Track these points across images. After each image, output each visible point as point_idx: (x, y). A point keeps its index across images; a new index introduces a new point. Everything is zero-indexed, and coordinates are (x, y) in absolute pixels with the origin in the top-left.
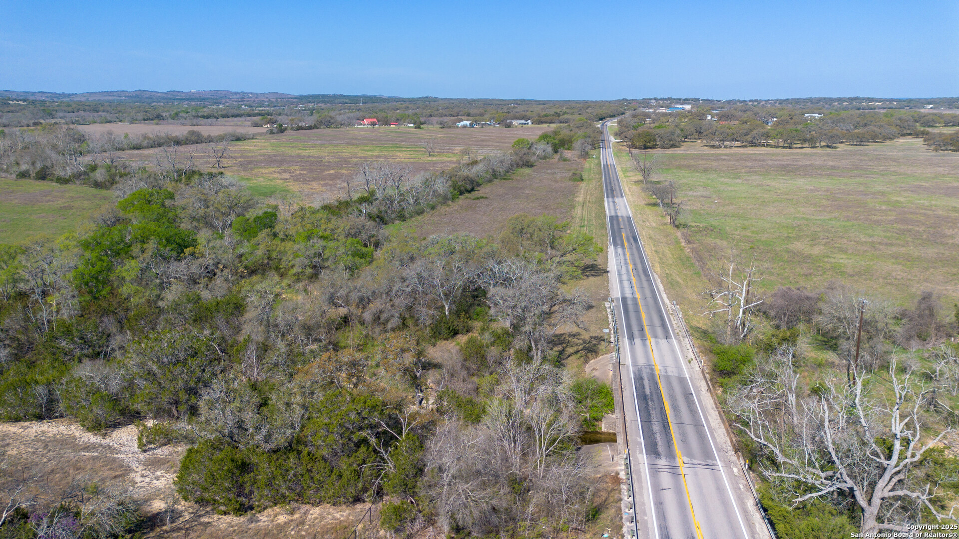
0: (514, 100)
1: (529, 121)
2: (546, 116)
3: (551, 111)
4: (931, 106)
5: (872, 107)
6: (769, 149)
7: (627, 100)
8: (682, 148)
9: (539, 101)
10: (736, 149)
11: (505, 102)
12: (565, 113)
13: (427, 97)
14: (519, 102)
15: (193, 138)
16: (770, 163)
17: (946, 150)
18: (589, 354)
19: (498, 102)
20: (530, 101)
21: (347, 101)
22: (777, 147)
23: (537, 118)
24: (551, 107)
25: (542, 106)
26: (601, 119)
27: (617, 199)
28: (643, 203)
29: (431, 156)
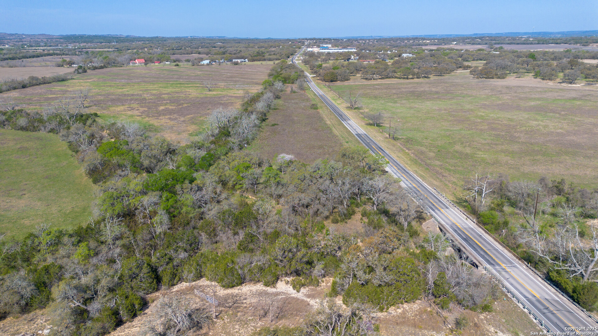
1: (246, 60)
2: (256, 56)
4: (455, 43)
5: (426, 44)
6: (396, 79)
8: (351, 81)
10: (379, 80)
12: (262, 53)
13: (157, 37)
14: (223, 41)
15: (34, 82)
16: (404, 90)
17: (483, 78)
18: (420, 220)
19: (209, 41)
22: (400, 78)
23: (251, 57)
26: (288, 57)
27: (349, 122)
28: (363, 124)
29: (210, 90)
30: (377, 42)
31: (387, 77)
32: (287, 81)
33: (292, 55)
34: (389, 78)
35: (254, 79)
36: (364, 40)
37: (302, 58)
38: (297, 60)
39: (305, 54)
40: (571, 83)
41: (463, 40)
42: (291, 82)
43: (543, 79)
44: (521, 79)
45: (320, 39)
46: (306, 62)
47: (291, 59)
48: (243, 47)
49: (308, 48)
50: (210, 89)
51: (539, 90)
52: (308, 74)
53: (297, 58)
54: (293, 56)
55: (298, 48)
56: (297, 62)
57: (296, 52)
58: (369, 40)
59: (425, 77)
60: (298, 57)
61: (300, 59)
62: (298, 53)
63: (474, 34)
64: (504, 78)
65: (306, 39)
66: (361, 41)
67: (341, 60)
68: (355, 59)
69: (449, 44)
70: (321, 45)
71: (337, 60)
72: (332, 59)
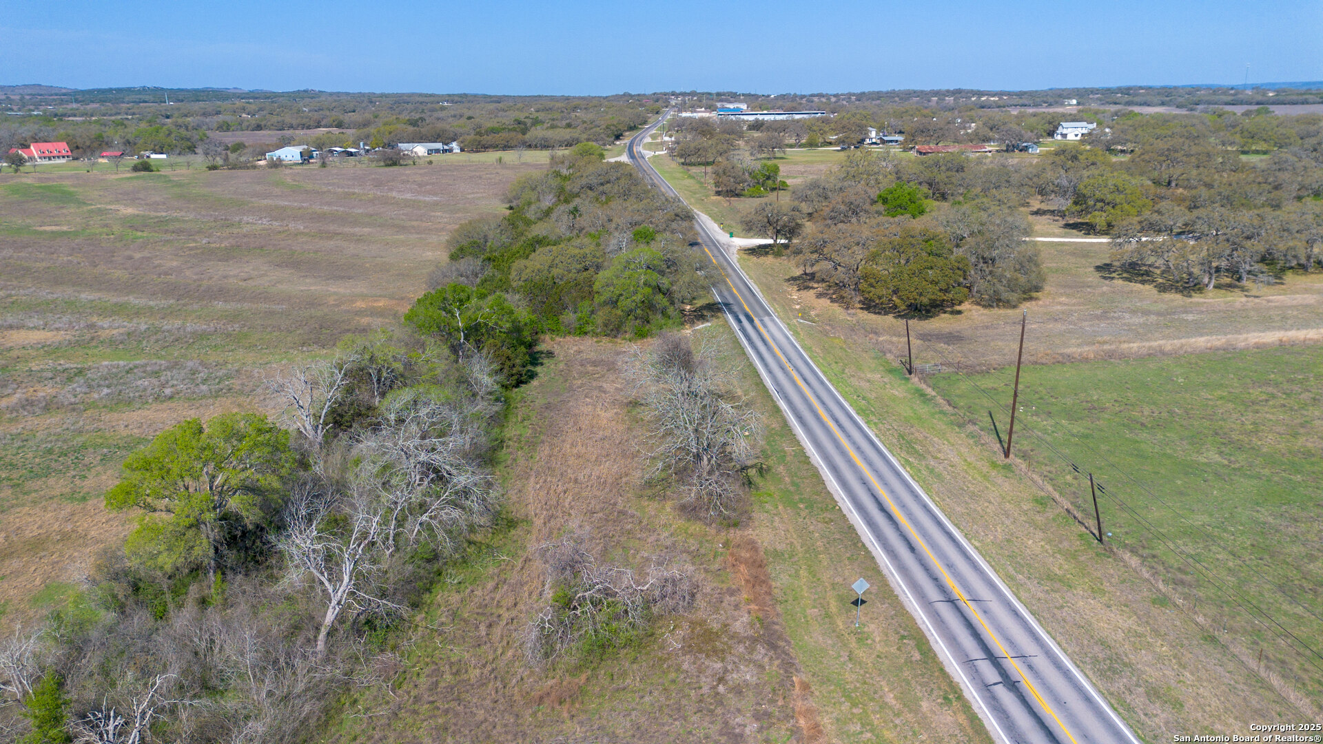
0: (449, 95)
1: (454, 145)
2: (493, 131)
3: (508, 118)
4: (1075, 101)
7: (631, 96)
9: (490, 97)
11: (432, 99)
12: (536, 122)
14: (456, 99)
19: (421, 99)
20: (475, 96)
21: (147, 98)
23: (472, 136)
24: (509, 108)
25: (492, 106)
26: (618, 137)
30: (857, 100)
32: (569, 317)
33: (632, 128)
37: (667, 139)
38: (650, 146)
39: (678, 126)
42: (600, 318)
45: (710, 94)
46: (687, 156)
47: (626, 141)
49: (680, 111)
52: (721, 236)
53: (648, 140)
54: (635, 133)
55: (652, 112)
56: (648, 154)
57: (645, 122)
60: (654, 137)
61: (663, 143)
62: (654, 126)
65: (673, 94)
66: (816, 99)
67: (830, 144)
68: (883, 142)
69: (1062, 104)
70: (719, 105)
71: (811, 144)
72: (792, 141)
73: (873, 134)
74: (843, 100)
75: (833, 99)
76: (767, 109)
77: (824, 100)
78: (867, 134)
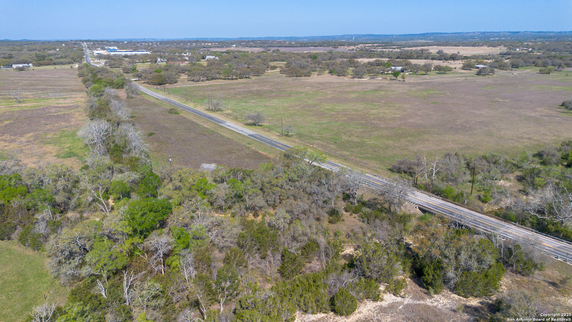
1: (31, 64)
4: (235, 45)
8: (180, 83)
10: (208, 82)
16: (240, 90)
23: (36, 62)
27: (226, 123)
28: (242, 125)
29: (20, 102)
30: (160, 44)
31: (213, 79)
34: (215, 79)
35: (66, 86)
36: (146, 42)
37: (99, 61)
40: (360, 78)
41: (240, 42)
42: (118, 86)
43: (339, 76)
44: (322, 76)
45: (97, 41)
47: (85, 62)
48: (7, 50)
49: (91, 50)
50: (20, 100)
51: (345, 84)
54: (85, 59)
56: (97, 65)
57: (84, 55)
58: (151, 42)
59: (246, 77)
60: (93, 60)
62: (88, 56)
63: (240, 38)
64: (310, 76)
65: (79, 41)
66: (143, 44)
67: (148, 62)
68: (162, 61)
69: (231, 47)
70: (106, 48)
71: (143, 62)
72: (138, 61)
73: (159, 59)
74: (155, 44)
75: (151, 44)
76: (125, 49)
77: (147, 44)
78: (157, 59)
